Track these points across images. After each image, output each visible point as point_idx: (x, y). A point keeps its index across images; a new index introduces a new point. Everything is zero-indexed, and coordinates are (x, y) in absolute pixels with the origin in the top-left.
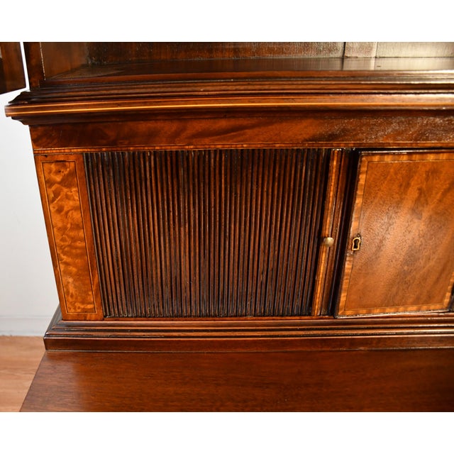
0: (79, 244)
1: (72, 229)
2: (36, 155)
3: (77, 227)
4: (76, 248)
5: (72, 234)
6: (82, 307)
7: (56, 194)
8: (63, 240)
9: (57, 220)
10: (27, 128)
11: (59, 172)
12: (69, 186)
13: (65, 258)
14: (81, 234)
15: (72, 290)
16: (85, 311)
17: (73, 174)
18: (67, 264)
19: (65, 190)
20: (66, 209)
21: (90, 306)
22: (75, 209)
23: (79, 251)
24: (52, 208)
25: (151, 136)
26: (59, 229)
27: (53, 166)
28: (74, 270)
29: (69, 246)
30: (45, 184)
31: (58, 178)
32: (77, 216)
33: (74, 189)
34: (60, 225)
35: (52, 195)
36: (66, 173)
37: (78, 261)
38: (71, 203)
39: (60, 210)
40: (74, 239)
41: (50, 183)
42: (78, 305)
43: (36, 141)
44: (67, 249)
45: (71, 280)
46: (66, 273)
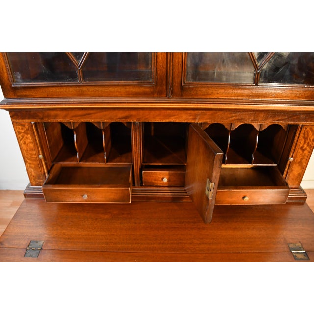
0: (34, 156)
1: (30, 150)
2: (13, 122)
3: (32, 150)
4: (33, 158)
5: (31, 152)
6: (38, 180)
7: (23, 137)
8: (27, 154)
9: (24, 147)
10: (8, 112)
11: (22, 129)
12: (27, 134)
13: (29, 161)
14: (34, 152)
15: (33, 174)
16: (40, 182)
17: (28, 130)
18: (30, 164)
19: (26, 135)
20: (27, 142)
21: (41, 180)
22: (31, 143)
23: (34, 159)
24: (22, 142)
25: (56, 116)
26: (25, 150)
27: (20, 126)
28: (33, 166)
29: (30, 157)
30: (18, 133)
31: (23, 131)
32: (32, 145)
33: (29, 135)
34: (25, 149)
35: (21, 138)
36: (25, 129)
37: (34, 163)
38: (29, 141)
39: (25, 143)
40: (32, 154)
41: (20, 133)
42: (36, 180)
43: (12, 117)
44: (29, 158)
45: (32, 170)
46: (30, 167)
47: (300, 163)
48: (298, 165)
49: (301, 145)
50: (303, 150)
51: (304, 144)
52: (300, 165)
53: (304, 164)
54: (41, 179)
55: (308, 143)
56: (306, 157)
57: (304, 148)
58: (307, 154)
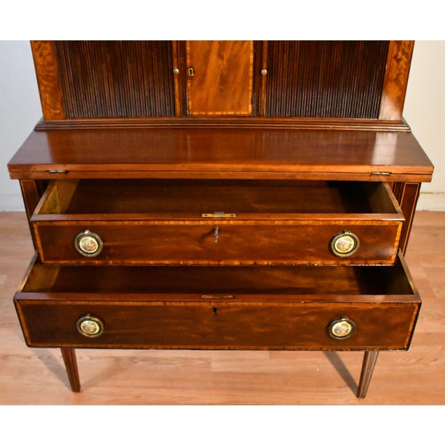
0: (51, 74)
1: (48, 65)
3: (50, 64)
4: (50, 76)
5: (48, 68)
6: (54, 111)
7: (39, 46)
8: (43, 72)
9: (40, 61)
13: (44, 82)
14: (52, 68)
15: (48, 102)
16: (56, 114)
18: (45, 86)
19: (44, 44)
20: (44, 54)
21: (58, 112)
22: (49, 54)
23: (51, 78)
24: (37, 55)
26: (41, 66)
28: (49, 89)
29: (46, 75)
32: (50, 58)
34: (41, 63)
35: (37, 47)
37: (51, 84)
38: (47, 51)
39: (41, 55)
40: (49, 72)
42: (52, 110)
44: (45, 77)
45: (48, 95)
46: (45, 91)
47: (397, 80)
48: (394, 84)
49: (395, 53)
50: (398, 61)
51: (398, 51)
52: (397, 84)
53: (402, 83)
54: (58, 109)
55: (403, 50)
56: (403, 72)
57: (398, 57)
58: (404, 67)
